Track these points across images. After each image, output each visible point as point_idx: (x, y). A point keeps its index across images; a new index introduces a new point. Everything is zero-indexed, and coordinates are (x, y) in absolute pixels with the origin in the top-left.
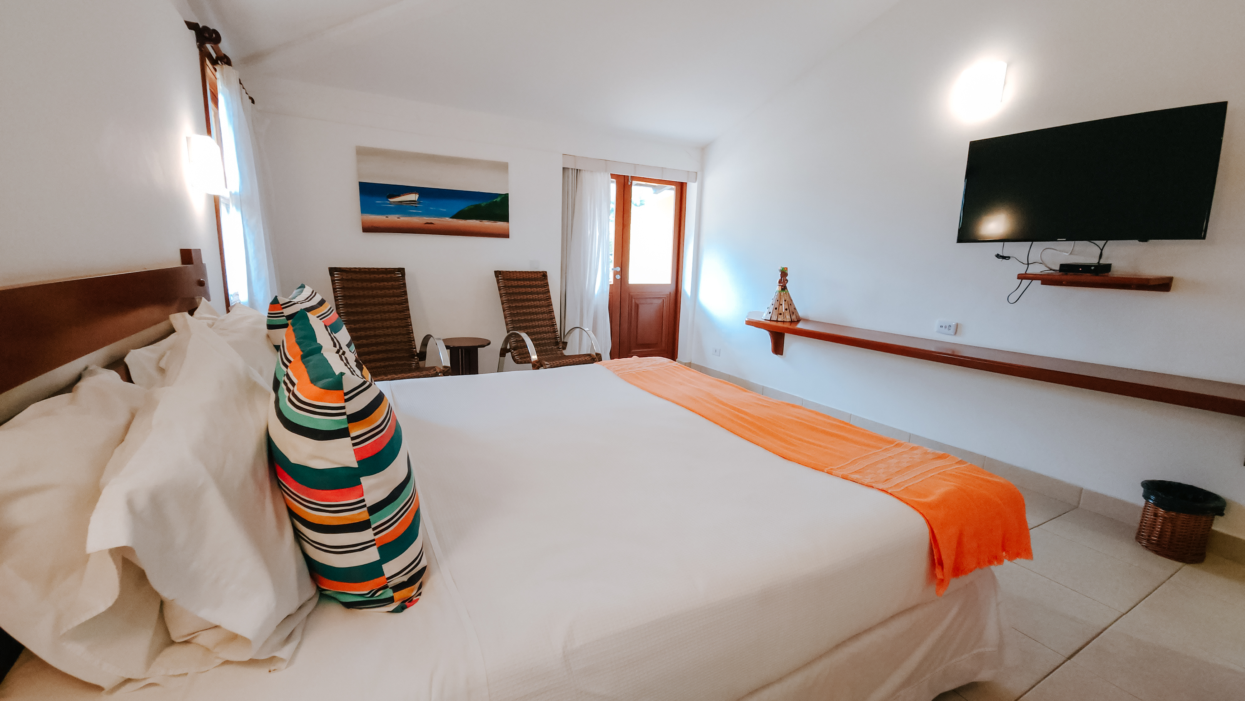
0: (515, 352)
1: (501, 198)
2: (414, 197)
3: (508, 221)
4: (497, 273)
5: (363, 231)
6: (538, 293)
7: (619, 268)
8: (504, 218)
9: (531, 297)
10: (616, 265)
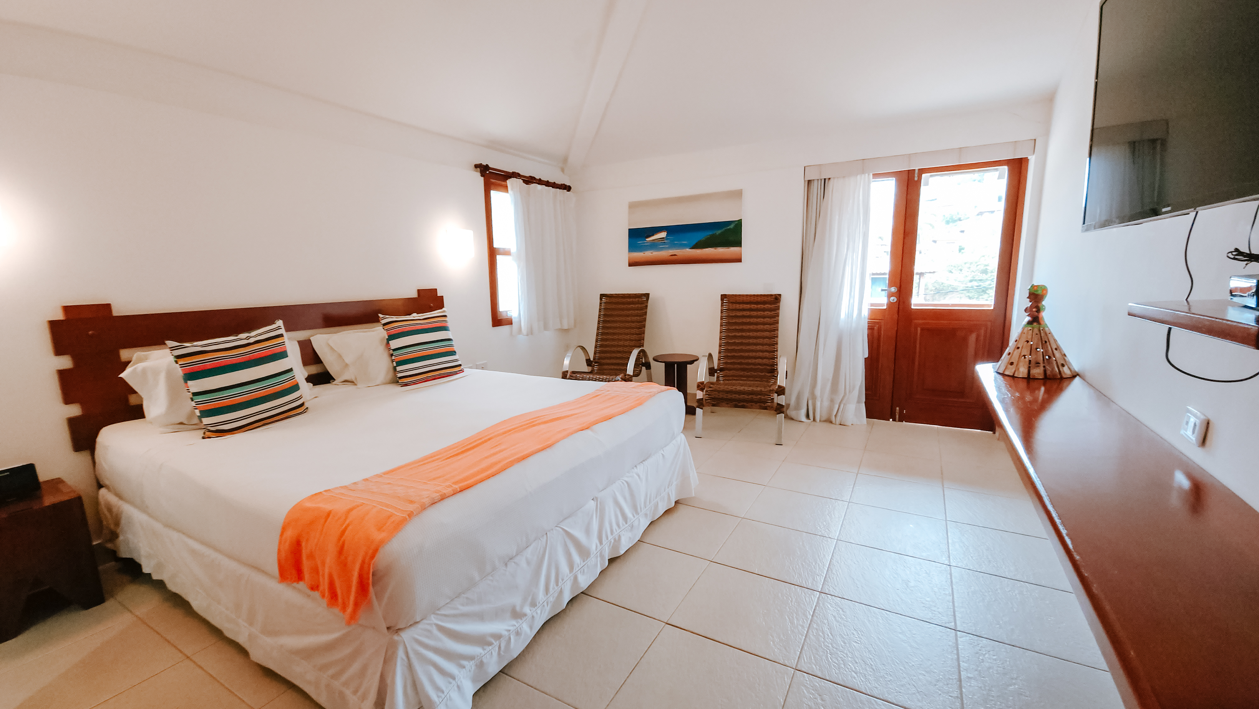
0: (721, 374)
1: (734, 224)
2: (663, 235)
3: (741, 246)
4: (723, 297)
5: (629, 266)
6: (764, 317)
7: (894, 288)
8: (738, 243)
9: (755, 320)
10: (891, 285)
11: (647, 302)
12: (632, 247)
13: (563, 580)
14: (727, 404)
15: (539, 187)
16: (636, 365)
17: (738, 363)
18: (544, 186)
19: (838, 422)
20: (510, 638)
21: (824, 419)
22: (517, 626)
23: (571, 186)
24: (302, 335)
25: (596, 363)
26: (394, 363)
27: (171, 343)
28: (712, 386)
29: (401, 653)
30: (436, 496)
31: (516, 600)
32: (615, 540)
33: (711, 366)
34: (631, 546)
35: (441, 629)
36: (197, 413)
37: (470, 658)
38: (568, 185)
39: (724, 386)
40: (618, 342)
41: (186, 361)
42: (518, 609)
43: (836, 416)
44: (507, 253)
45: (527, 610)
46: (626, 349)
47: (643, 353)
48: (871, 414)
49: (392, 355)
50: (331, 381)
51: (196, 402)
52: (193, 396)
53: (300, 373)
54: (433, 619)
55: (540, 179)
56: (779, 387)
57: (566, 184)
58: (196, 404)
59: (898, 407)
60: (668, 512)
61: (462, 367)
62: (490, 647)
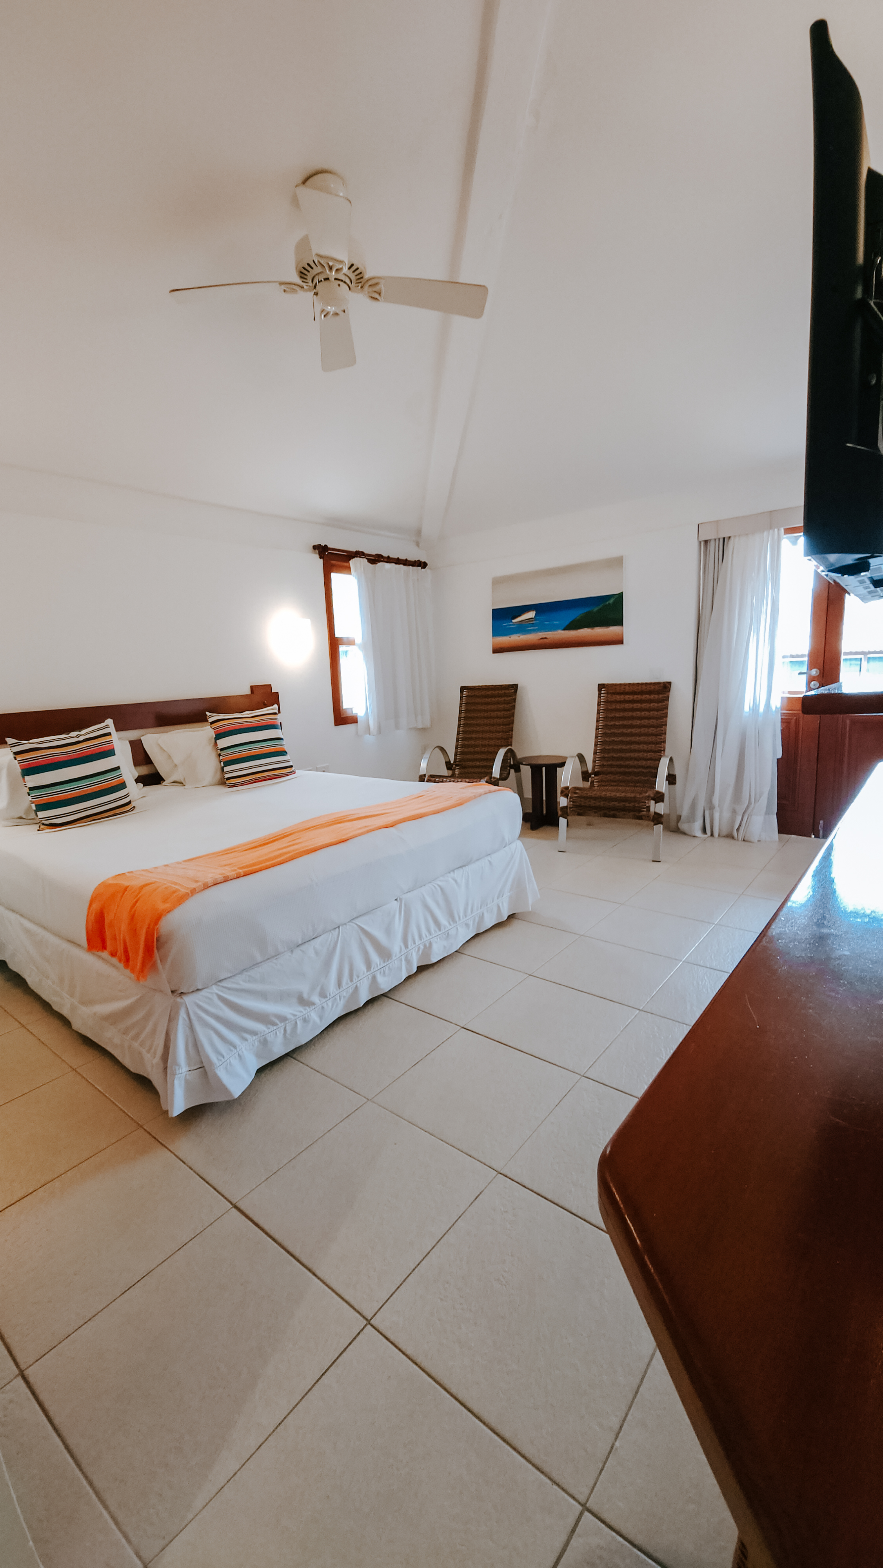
0: (595, 778)
1: (615, 599)
2: (531, 614)
3: (622, 625)
4: (601, 687)
5: (493, 653)
6: (649, 710)
7: (816, 671)
8: (619, 622)
9: (638, 714)
10: (811, 666)
11: (516, 695)
12: (497, 631)
13: (358, 977)
14: (595, 813)
15: (388, 566)
16: (503, 768)
17: (617, 765)
18: (394, 564)
19: (740, 837)
20: (296, 1023)
21: (724, 833)
22: (304, 1013)
23: (427, 562)
24: (133, 734)
25: (457, 765)
26: (222, 763)
27: (9, 740)
28: (577, 791)
29: (182, 1014)
30: (220, 878)
31: (304, 988)
32: (425, 946)
33: (585, 769)
34: (446, 955)
35: (221, 998)
36: (33, 806)
37: (254, 1033)
38: (423, 561)
39: (598, 791)
40: (482, 742)
41: (23, 757)
42: (305, 996)
43: (738, 830)
44: (350, 642)
45: (316, 999)
46: (491, 749)
47: (511, 753)
48: (783, 829)
49: (220, 755)
50: (161, 782)
51: (32, 796)
52: (30, 790)
53: (129, 772)
54: (215, 989)
55: (388, 557)
56: (658, 792)
57: (421, 560)
58: (32, 799)
59: (821, 820)
60: (498, 926)
61: (293, 768)
62: (275, 1028)
